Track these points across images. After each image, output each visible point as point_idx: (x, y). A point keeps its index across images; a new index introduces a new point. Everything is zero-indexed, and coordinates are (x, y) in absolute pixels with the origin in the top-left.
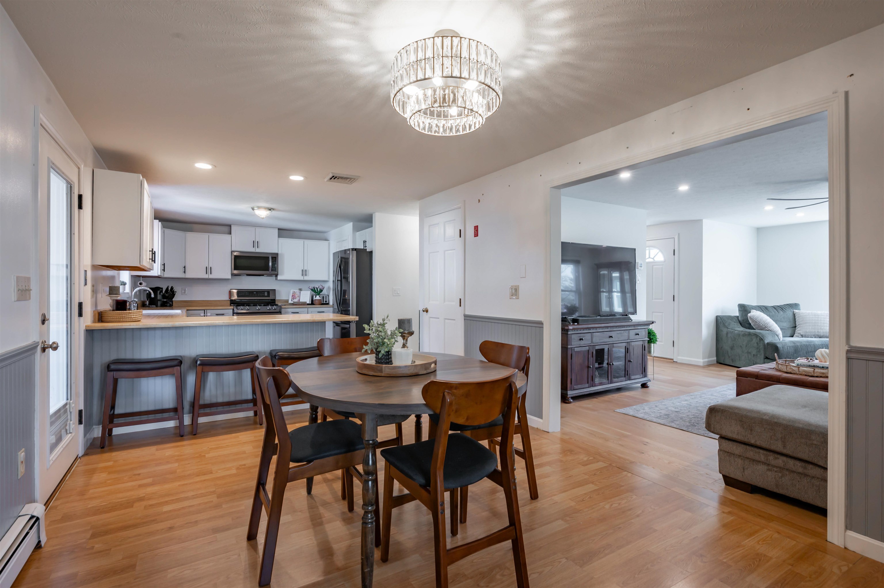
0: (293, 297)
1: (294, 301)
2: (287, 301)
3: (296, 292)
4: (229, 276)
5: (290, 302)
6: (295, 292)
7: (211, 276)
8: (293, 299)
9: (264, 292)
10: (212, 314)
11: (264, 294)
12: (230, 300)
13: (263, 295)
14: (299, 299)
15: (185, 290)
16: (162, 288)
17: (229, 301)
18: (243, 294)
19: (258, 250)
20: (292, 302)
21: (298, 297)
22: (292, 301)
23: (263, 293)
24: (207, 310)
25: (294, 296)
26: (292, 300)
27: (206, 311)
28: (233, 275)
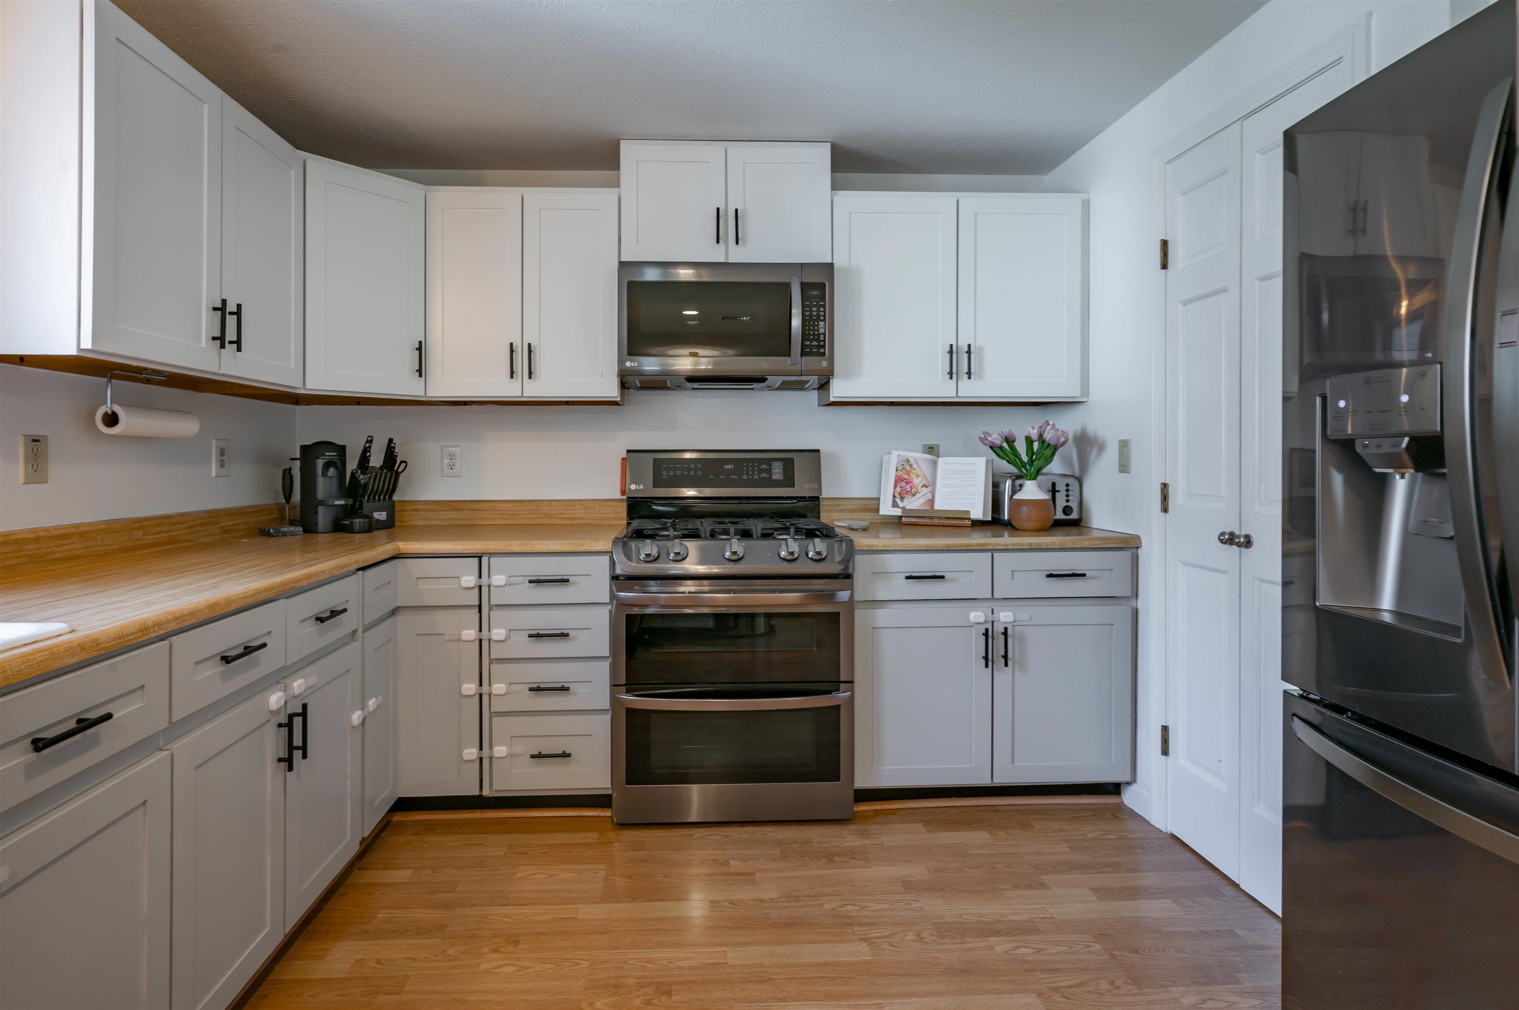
0: (898, 489)
1: (903, 508)
2: (873, 505)
3: (915, 460)
4: (611, 390)
5: (887, 509)
6: (911, 460)
7: (534, 390)
8: (902, 498)
9: (769, 461)
10: (514, 580)
11: (769, 471)
12: (625, 497)
13: (765, 475)
14: (930, 496)
15: (452, 456)
16: (342, 450)
17: (625, 504)
18: (678, 473)
19: (737, 255)
20: (898, 512)
21: (925, 486)
22: (895, 505)
23: (764, 466)
24: (491, 554)
25: (907, 483)
26: (898, 500)
27: (485, 560)
28: (626, 382)
